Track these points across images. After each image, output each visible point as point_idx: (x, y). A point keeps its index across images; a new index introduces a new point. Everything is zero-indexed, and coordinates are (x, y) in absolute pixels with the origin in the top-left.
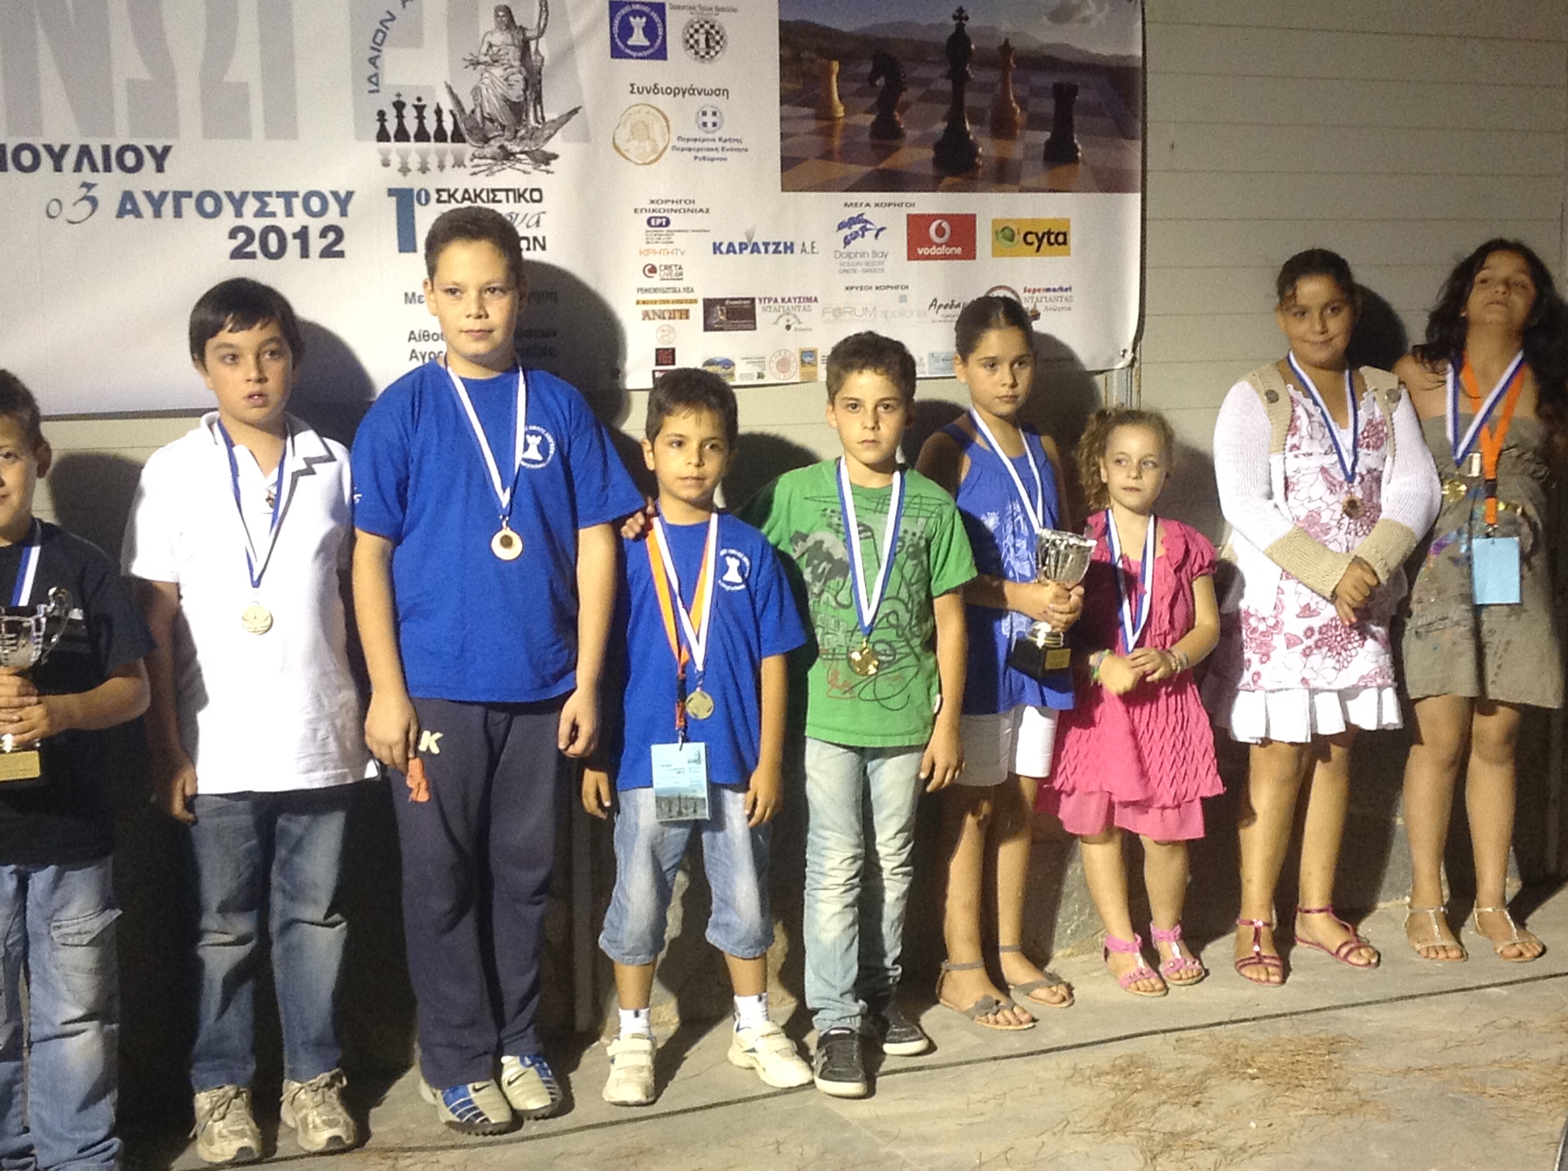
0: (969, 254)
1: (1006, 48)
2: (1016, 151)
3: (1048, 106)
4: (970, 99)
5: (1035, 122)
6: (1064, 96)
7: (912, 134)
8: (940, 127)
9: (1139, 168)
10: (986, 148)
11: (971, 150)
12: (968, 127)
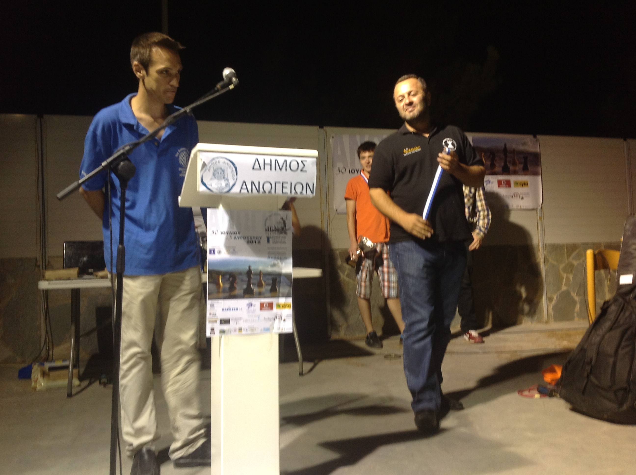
0: (509, 186)
1: (514, 150)
2: (517, 168)
3: (523, 160)
4: (508, 159)
5: (520, 163)
6: (525, 159)
7: (497, 165)
8: (503, 164)
9: (541, 171)
10: (511, 168)
11: (508, 168)
12: (508, 164)
